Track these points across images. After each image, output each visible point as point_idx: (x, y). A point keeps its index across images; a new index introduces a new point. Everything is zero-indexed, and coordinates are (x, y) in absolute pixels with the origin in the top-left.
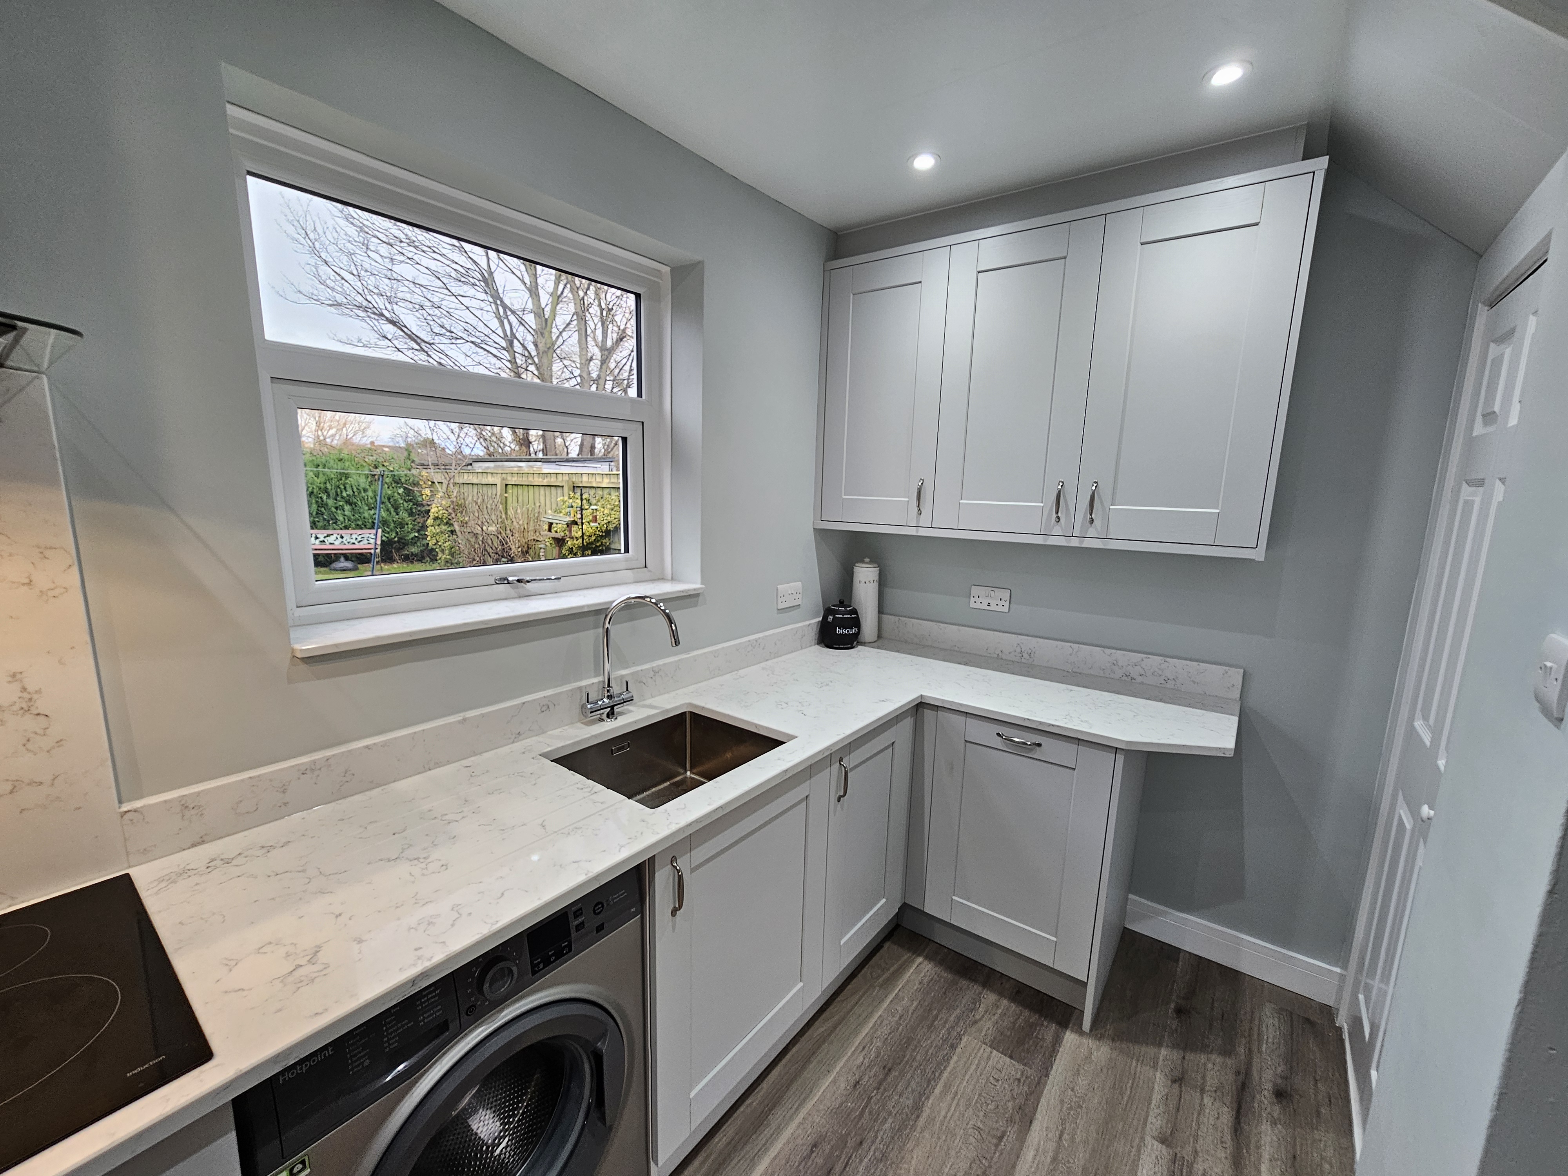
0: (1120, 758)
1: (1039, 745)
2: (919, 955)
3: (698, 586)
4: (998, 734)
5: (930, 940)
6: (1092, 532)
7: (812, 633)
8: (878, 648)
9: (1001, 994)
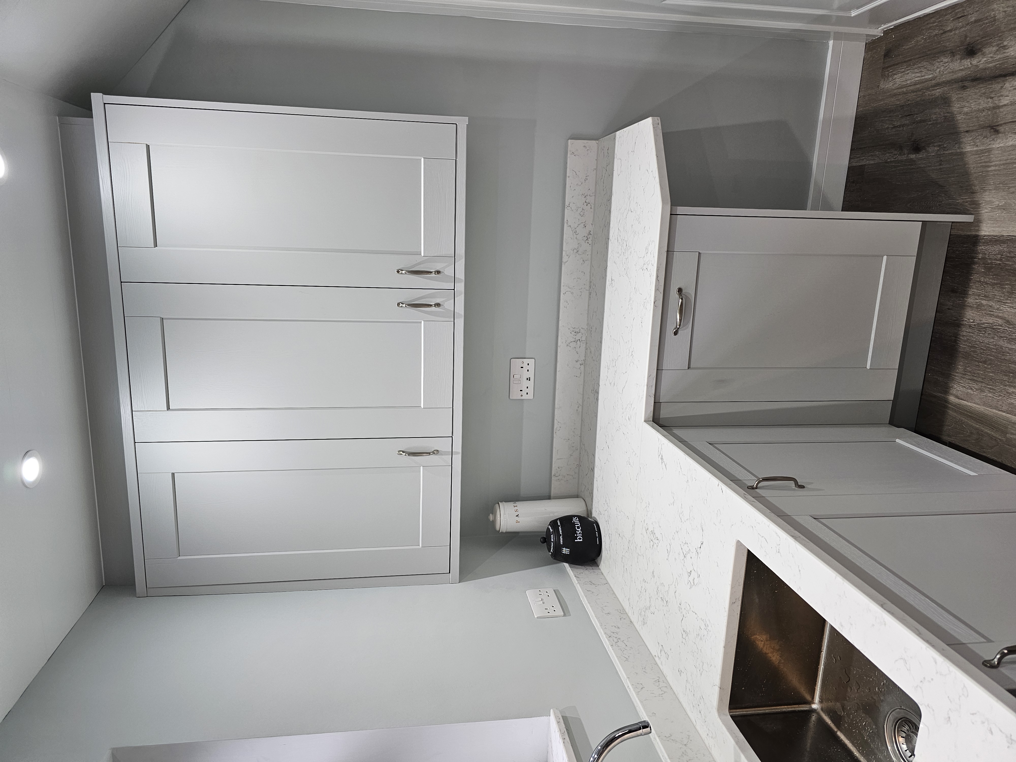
0: (680, 210)
1: (680, 290)
2: (946, 401)
3: (552, 718)
4: (676, 333)
5: (922, 394)
6: (449, 271)
7: (586, 573)
8: (591, 493)
9: (963, 306)
